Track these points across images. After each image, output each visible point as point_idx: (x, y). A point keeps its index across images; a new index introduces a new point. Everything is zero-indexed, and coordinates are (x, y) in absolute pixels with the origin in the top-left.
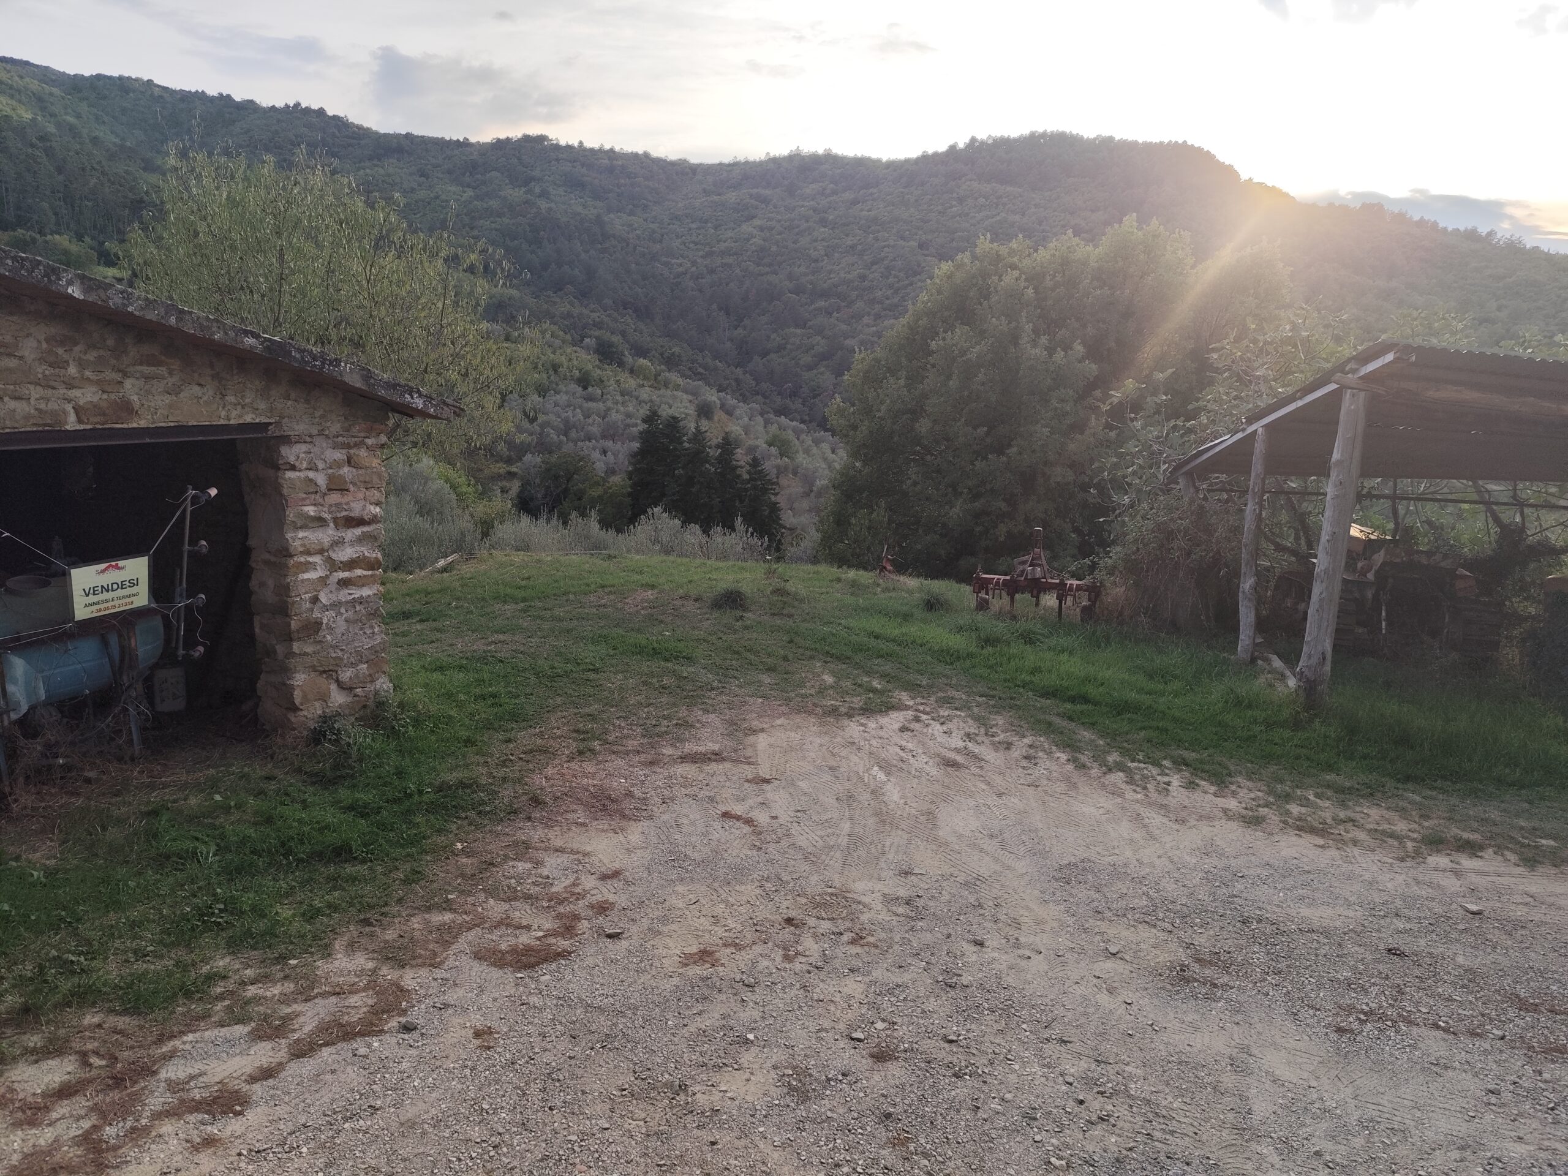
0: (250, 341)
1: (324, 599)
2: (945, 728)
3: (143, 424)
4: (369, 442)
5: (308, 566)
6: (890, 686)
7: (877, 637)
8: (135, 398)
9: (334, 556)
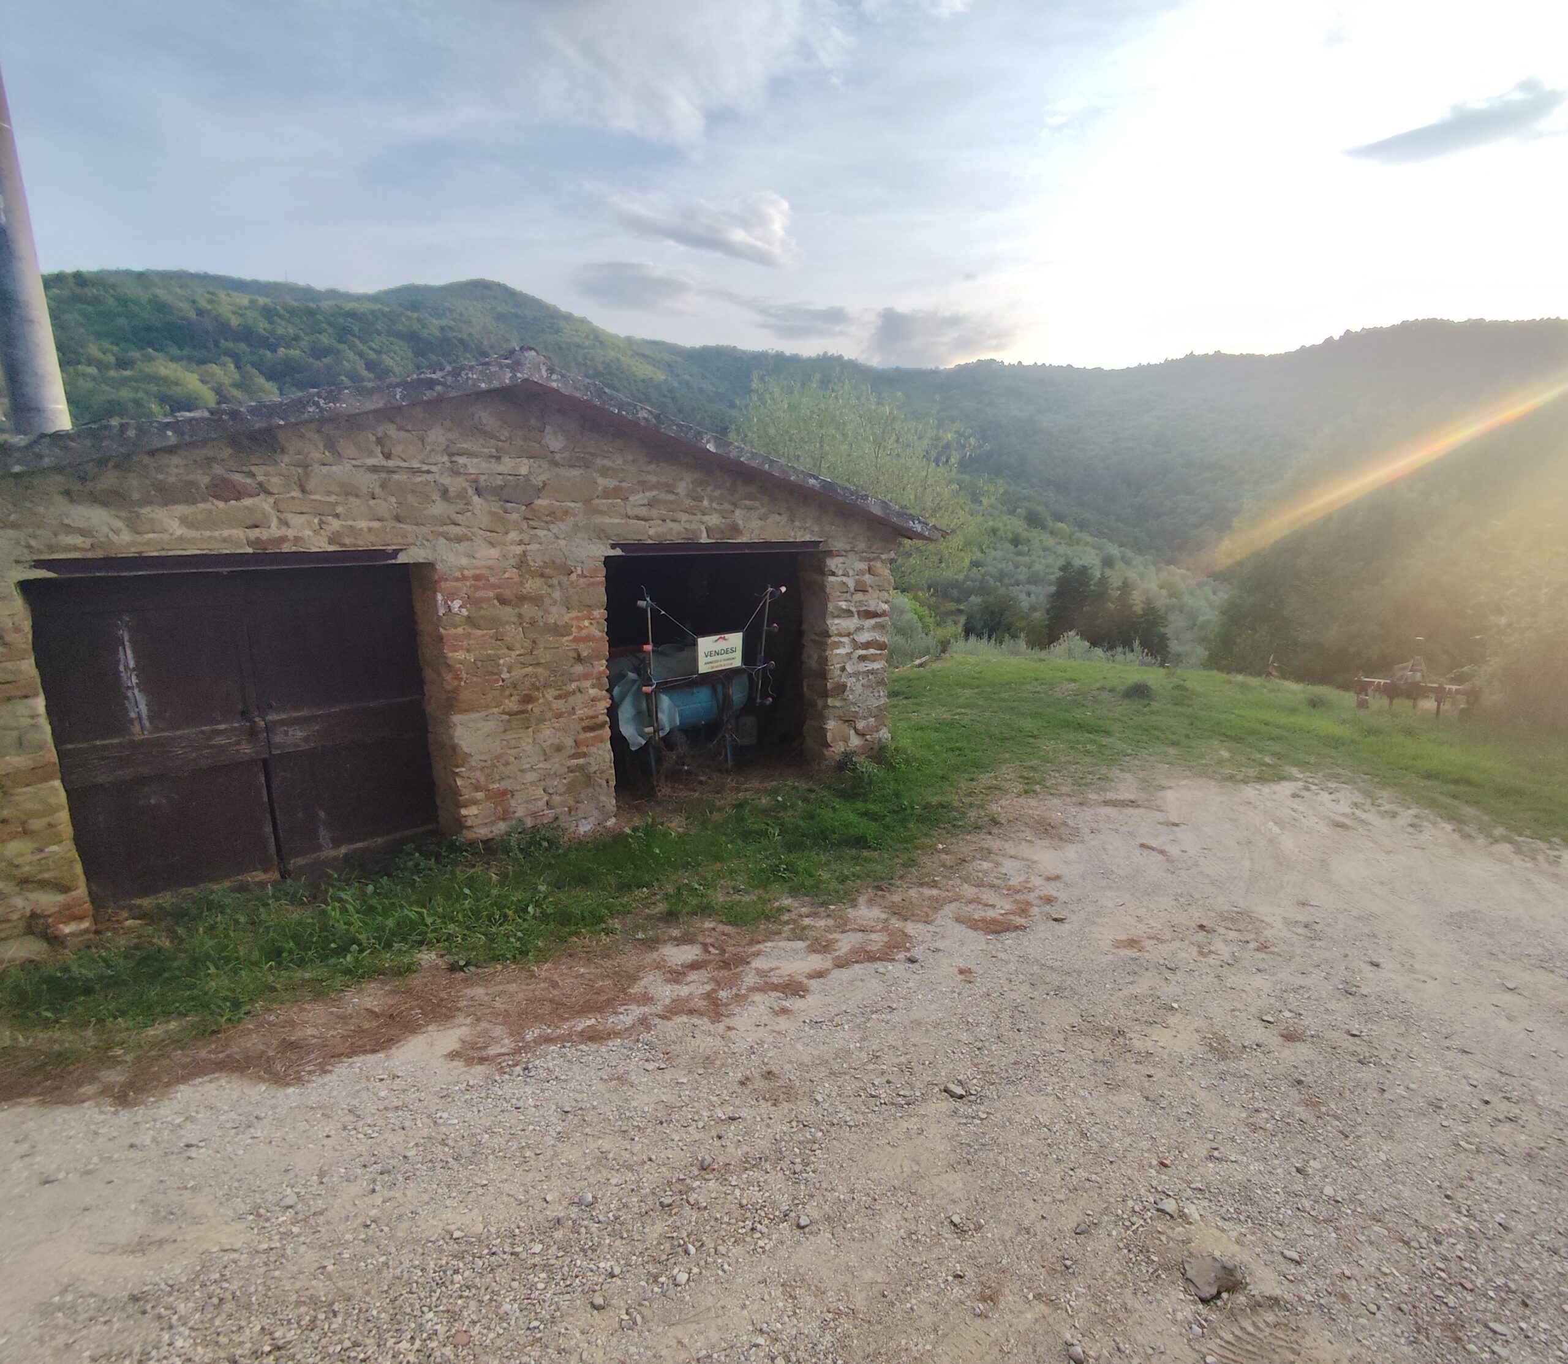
0: (812, 481)
1: (849, 669)
2: (1333, 797)
3: (744, 540)
4: (883, 557)
5: (839, 645)
6: (1279, 762)
7: (1267, 724)
8: (740, 522)
9: (856, 638)
